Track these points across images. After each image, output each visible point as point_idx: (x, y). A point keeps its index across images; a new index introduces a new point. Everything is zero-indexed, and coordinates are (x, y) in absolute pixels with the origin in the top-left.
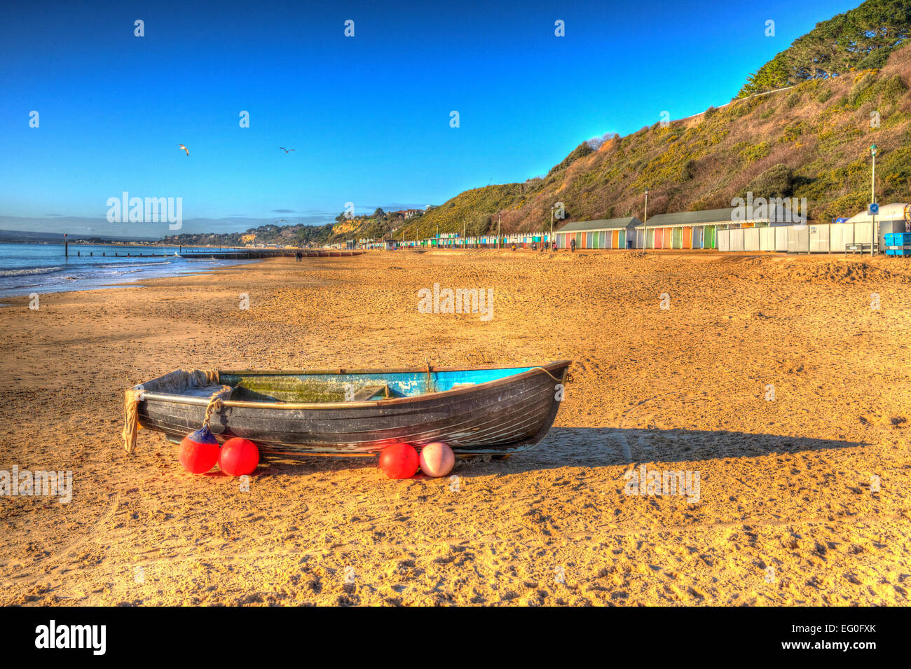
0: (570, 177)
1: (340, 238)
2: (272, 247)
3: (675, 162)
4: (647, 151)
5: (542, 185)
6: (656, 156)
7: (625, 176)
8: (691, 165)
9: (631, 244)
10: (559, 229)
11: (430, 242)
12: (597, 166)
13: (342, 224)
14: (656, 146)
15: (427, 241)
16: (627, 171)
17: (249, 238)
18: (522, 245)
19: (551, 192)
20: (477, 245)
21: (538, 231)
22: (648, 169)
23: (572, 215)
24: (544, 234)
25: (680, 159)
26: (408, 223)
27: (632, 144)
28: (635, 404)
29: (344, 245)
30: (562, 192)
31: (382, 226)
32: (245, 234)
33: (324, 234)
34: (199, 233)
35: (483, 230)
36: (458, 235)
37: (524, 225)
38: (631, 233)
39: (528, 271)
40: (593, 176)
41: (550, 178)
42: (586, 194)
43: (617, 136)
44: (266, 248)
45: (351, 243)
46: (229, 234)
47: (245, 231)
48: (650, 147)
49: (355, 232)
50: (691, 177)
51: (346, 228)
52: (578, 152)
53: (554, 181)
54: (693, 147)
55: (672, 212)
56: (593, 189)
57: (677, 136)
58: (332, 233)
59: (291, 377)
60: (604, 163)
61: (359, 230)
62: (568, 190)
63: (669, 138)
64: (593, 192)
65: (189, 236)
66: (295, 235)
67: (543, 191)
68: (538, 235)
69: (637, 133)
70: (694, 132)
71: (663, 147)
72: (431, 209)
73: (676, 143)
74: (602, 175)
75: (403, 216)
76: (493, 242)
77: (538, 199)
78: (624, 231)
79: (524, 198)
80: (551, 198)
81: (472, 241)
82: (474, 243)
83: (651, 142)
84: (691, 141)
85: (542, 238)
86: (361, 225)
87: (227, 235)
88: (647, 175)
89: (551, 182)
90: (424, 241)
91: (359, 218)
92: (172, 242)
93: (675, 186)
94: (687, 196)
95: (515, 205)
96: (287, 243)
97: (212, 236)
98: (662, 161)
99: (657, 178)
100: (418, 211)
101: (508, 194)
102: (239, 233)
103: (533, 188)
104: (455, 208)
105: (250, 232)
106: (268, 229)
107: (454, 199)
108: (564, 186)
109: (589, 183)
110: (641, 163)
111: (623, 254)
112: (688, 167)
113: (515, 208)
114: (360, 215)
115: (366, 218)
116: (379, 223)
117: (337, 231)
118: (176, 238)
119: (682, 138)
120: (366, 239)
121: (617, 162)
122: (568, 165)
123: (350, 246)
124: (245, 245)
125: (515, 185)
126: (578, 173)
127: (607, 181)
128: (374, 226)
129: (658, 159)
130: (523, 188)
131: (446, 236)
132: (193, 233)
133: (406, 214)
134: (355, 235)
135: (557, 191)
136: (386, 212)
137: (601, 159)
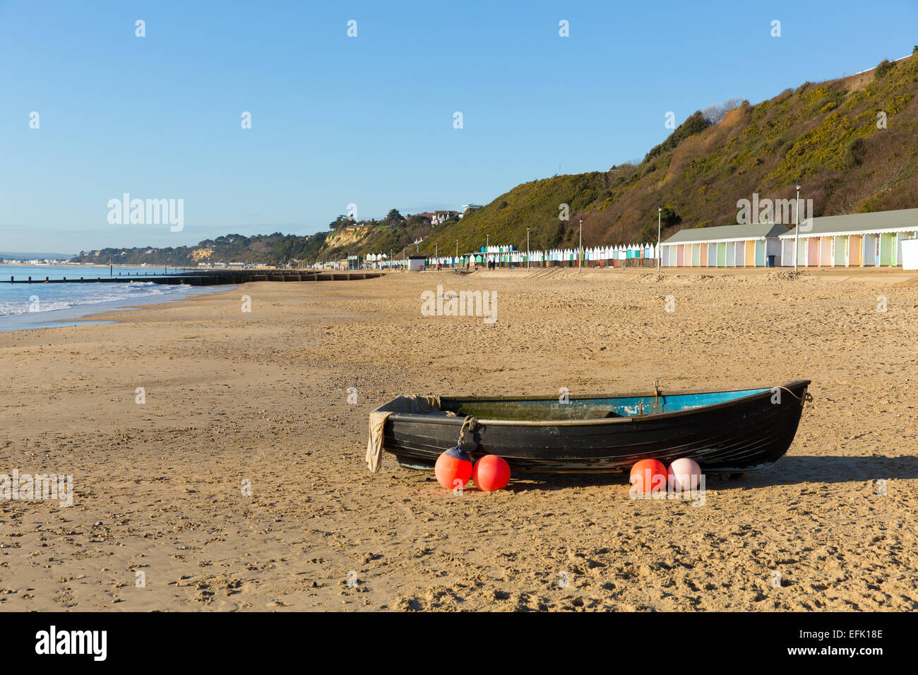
0: (678, 163)
1: (339, 253)
2: (237, 266)
3: (834, 141)
4: (791, 125)
5: (636, 176)
6: (806, 133)
7: (760, 162)
8: (858, 145)
9: (773, 261)
10: (666, 238)
11: (472, 258)
12: (718, 147)
13: (340, 233)
14: (805, 118)
15: (469, 257)
16: (762, 155)
17: (204, 253)
18: (610, 262)
19: (651, 185)
20: (544, 262)
21: (633, 242)
22: (793, 151)
23: (684, 219)
24: (644, 246)
25: (841, 137)
26: (437, 231)
27: (769, 115)
28: (851, 438)
29: (345, 263)
30: (667, 184)
31: (399, 236)
32: (196, 248)
33: (314, 246)
34: (131, 248)
35: (552, 240)
36: (514, 249)
37: (614, 234)
38: (773, 244)
39: (639, 300)
40: (713, 161)
41: (649, 164)
42: (704, 187)
43: (746, 103)
44: (229, 268)
45: (354, 260)
46: (174, 247)
47: (197, 244)
48: (796, 119)
49: (360, 245)
50: (858, 162)
51: (346, 239)
52: (688, 127)
53: (654, 170)
54: (860, 118)
55: (832, 214)
56: (713, 180)
57: (835, 103)
58: (326, 246)
59: (512, 403)
60: (728, 142)
61: (365, 242)
62: (676, 183)
63: (824, 106)
64: (714, 185)
65: (116, 251)
66: (270, 249)
67: (638, 183)
68: (636, 248)
69: (775, 98)
70: (860, 98)
71: (814, 118)
72: (472, 211)
73: (834, 113)
74: (726, 160)
75: (430, 220)
76: (569, 259)
77: (632, 195)
78: (763, 242)
79: (610, 194)
80: (652, 194)
81: (536, 257)
82: (540, 259)
83: (797, 112)
84: (857, 111)
85: (642, 253)
86: (368, 234)
87: (170, 249)
88: (792, 160)
89: (649, 171)
90: (464, 257)
91: (365, 224)
92: (90, 261)
93: (835, 176)
94: (854, 191)
95: (598, 205)
96: (260, 262)
97: (149, 252)
98: (815, 139)
99: (808, 165)
100: (452, 214)
101: (586, 187)
102: (189, 246)
103: (623, 180)
104: (508, 208)
105: (204, 244)
106: (231, 241)
107: (505, 195)
108: (669, 178)
109: (706, 172)
110: (783, 143)
111: (766, 275)
112: (854, 148)
113: (598, 208)
114: (367, 220)
115: (374, 223)
116: (396, 231)
117: (332, 242)
118: (97, 254)
119: (843, 105)
120: (376, 255)
121: (749, 142)
122: (674, 146)
123: (354, 264)
124: (197, 264)
125: (595, 175)
126: (690, 157)
127: (733, 169)
128: (388, 236)
129: (808, 136)
130: (607, 179)
131: (496, 249)
132: (120, 247)
133: (434, 217)
134: (360, 249)
135: (660, 184)
136: (403, 214)
137: (724, 137)
